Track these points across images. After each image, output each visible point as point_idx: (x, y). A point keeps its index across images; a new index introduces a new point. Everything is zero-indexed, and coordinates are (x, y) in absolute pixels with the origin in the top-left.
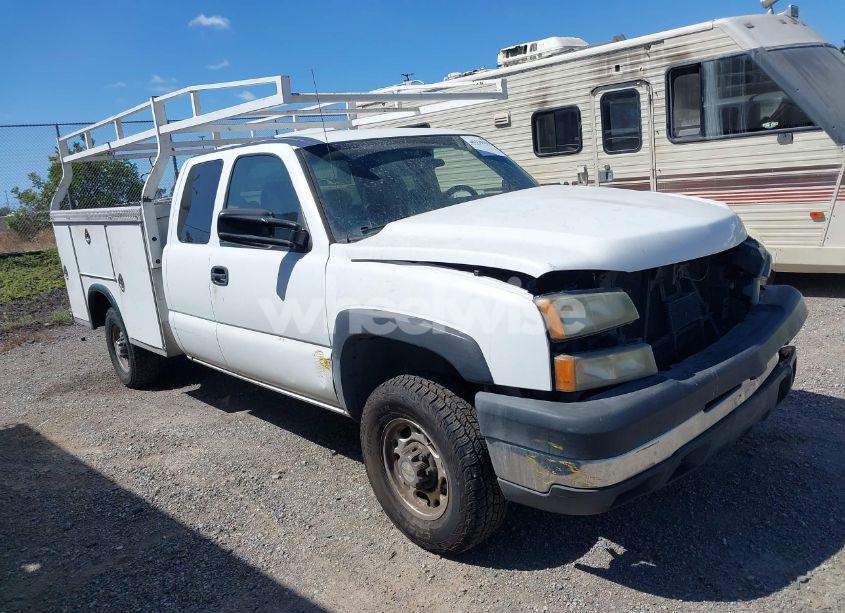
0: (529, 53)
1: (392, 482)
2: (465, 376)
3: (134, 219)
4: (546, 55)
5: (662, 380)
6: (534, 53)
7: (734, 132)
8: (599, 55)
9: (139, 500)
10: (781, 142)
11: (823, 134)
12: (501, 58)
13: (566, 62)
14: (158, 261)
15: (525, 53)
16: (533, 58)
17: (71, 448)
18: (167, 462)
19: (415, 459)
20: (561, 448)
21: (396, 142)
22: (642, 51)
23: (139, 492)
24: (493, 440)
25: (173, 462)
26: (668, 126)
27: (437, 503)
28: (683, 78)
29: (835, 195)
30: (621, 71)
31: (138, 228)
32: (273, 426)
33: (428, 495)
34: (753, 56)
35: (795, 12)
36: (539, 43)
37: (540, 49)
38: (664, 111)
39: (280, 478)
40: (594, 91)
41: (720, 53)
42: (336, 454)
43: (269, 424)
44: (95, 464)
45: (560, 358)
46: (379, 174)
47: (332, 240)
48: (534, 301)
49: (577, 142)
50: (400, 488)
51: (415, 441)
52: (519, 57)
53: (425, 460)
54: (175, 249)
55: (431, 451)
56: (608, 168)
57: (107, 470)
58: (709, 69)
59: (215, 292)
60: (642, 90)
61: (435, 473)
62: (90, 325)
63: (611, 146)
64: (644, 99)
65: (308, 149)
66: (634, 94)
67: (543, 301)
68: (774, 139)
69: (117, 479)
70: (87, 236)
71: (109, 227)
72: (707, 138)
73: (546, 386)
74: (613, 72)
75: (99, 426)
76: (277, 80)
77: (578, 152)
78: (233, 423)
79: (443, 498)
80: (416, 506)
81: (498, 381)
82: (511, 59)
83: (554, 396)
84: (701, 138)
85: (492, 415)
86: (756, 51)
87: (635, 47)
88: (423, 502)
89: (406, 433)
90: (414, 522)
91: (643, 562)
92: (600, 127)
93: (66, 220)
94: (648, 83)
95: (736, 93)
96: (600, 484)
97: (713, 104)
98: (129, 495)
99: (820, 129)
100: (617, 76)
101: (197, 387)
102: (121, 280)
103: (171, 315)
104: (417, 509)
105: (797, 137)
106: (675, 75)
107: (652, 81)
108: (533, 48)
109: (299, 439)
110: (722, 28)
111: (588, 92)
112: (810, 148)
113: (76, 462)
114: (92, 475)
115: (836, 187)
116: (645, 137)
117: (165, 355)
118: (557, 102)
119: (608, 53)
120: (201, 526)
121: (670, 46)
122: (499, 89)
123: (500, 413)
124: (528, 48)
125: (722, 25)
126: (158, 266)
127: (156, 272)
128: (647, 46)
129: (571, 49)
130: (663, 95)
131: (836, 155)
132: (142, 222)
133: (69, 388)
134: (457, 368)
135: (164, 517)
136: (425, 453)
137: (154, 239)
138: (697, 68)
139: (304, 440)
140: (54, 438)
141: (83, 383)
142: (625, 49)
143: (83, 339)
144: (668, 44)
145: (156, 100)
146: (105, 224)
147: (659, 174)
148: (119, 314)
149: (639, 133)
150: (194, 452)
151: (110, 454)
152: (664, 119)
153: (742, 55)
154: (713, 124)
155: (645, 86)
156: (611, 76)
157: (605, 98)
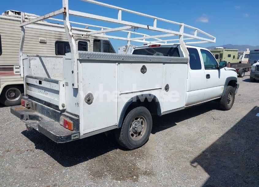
3: (186, 62)
28: (97, 41)
30: (83, 36)
31: (186, 65)
40: (77, 40)
41: (104, 39)
58: (102, 41)
60: (88, 43)
64: (88, 45)
66: (86, 43)
70: (143, 68)
102: (168, 86)
103: (189, 93)
107: (90, 41)
130: (93, 45)
132: (188, 63)
138: (99, 41)
146: (164, 63)
156: (80, 37)
157: (79, 42)
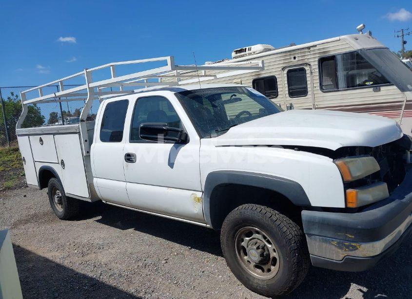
0: (247, 52)
1: (241, 261)
2: (294, 203)
3: (75, 131)
4: (257, 52)
5: (393, 200)
6: (250, 52)
7: (352, 87)
8: (286, 52)
9: (92, 279)
10: (375, 91)
11: (395, 87)
12: (234, 54)
13: (270, 55)
14: (88, 152)
15: (245, 52)
16: (250, 54)
17: (40, 253)
18: (100, 258)
19: (258, 248)
20: (353, 237)
21: (219, 90)
22: (307, 50)
23: (90, 275)
24: (310, 235)
25: (103, 257)
26: (320, 84)
27: (269, 270)
28: (327, 63)
29: (401, 114)
30: (297, 59)
31: (77, 135)
32: (151, 236)
33: (263, 267)
34: (359, 52)
35: (370, 33)
36: (253, 47)
37: (253, 50)
38: (318, 78)
39: (166, 262)
40: (283, 69)
41: (344, 51)
42: (191, 248)
43: (148, 235)
44: (58, 261)
45: (348, 191)
46: (216, 104)
47: (201, 137)
48: (334, 162)
49: (276, 93)
50: (245, 264)
51: (255, 238)
52: (242, 53)
53: (263, 248)
54: (98, 146)
55: (266, 243)
56: (291, 104)
57: (66, 263)
58: (339, 58)
59: (127, 166)
60: (307, 68)
61: (269, 255)
62: (38, 188)
63: (292, 94)
64: (308, 72)
65: (180, 93)
66: (303, 70)
67: (339, 162)
68: (371, 89)
69: (74, 268)
70: (41, 140)
71: (56, 136)
72: (340, 89)
73: (342, 206)
74: (293, 60)
75: (52, 241)
76: (168, 58)
77: (276, 97)
78: (128, 235)
79: (272, 268)
80: (256, 273)
81: (313, 204)
82: (238, 54)
83: (346, 210)
84: (336, 90)
85: (312, 222)
86: (361, 50)
87: (303, 49)
88: (260, 271)
89: (249, 234)
90: (255, 281)
91: (379, 295)
92: (287, 85)
93: (27, 133)
94: (310, 65)
95: (352, 69)
96: (372, 254)
97: (341, 74)
98: (85, 277)
99: (393, 85)
100: (295, 62)
101: (100, 217)
102: (63, 163)
103: (95, 180)
104: (257, 275)
105: (382, 88)
106: (323, 61)
107: (312, 64)
108: (250, 49)
109: (168, 242)
110: (344, 40)
111: (281, 69)
112: (388, 93)
113: (47, 260)
114: (59, 268)
115: (402, 111)
116: (309, 89)
117: (90, 201)
118: (265, 74)
119: (290, 51)
120: (133, 291)
121: (319, 48)
122: (261, 65)
123: (317, 221)
124: (247, 50)
125: (344, 38)
126: (87, 154)
127: (87, 158)
128: (309, 48)
129: (270, 50)
130: (317, 70)
131: (400, 96)
132: (79, 132)
133: (27, 221)
134: (290, 198)
135: (110, 287)
136: (262, 245)
137: (86, 141)
138: (333, 58)
139: (170, 242)
140: (29, 248)
141: (34, 218)
142: (298, 49)
143: (25, 196)
144: (318, 47)
145: (87, 71)
146: (54, 134)
147: (316, 107)
148: (59, 181)
149: (306, 88)
150: (113, 251)
151: (66, 255)
152: (318, 81)
153: (354, 52)
154: (342, 83)
155: (308, 66)
156: (292, 61)
157: (289, 72)
